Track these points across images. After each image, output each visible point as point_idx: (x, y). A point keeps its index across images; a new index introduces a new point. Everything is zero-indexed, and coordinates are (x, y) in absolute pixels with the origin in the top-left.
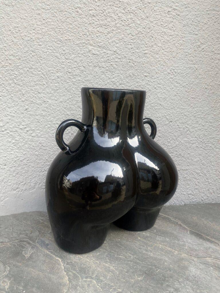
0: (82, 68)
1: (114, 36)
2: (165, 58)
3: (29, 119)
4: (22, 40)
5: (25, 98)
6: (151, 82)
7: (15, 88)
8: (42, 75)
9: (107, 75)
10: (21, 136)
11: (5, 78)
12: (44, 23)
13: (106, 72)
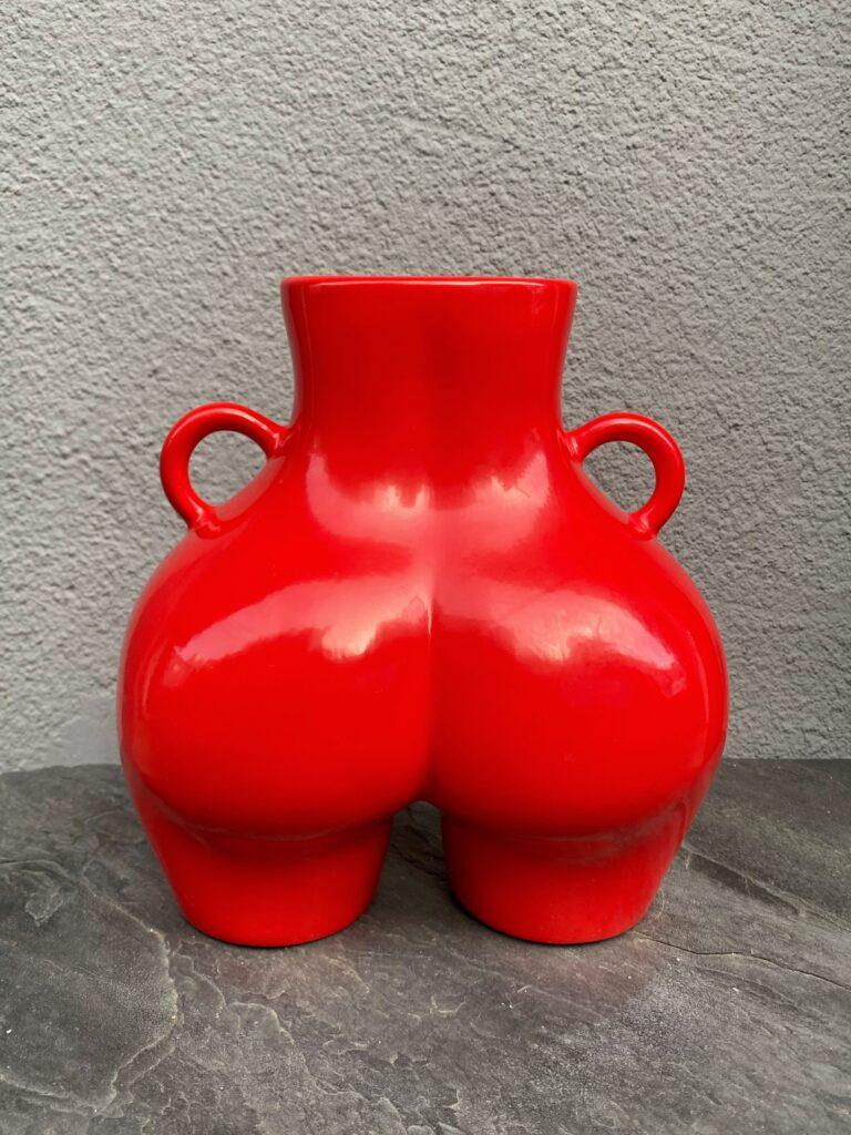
0: (377, 210)
1: (505, 78)
2: (715, 165)
3: (165, 412)
4: (142, 101)
5: (152, 327)
6: (655, 265)
7: (116, 288)
8: (219, 239)
9: (475, 238)
10: (132, 476)
11: (75, 249)
12: (228, 31)
13: (471, 222)
